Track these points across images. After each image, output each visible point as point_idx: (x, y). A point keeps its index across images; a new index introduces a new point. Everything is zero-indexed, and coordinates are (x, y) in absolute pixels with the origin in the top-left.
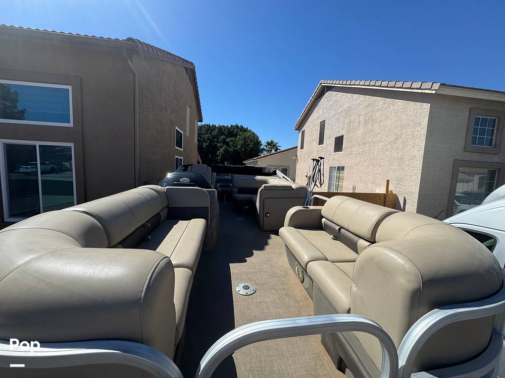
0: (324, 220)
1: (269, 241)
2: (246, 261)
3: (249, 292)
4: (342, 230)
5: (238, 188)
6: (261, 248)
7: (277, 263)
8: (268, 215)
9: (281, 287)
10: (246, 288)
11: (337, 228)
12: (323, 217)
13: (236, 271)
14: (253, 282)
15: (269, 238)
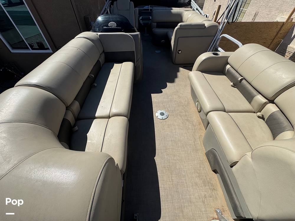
0: (228, 67)
1: (179, 74)
2: (161, 92)
3: (164, 117)
4: (244, 81)
5: (157, 22)
6: (172, 81)
7: (182, 94)
8: (180, 52)
9: (184, 114)
10: (162, 114)
11: (239, 79)
12: (228, 63)
13: (156, 100)
14: (166, 109)
15: (178, 71)
